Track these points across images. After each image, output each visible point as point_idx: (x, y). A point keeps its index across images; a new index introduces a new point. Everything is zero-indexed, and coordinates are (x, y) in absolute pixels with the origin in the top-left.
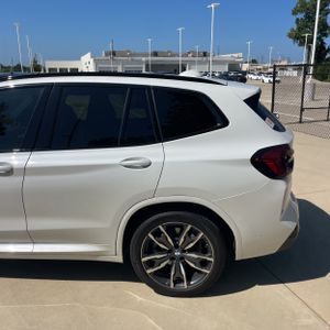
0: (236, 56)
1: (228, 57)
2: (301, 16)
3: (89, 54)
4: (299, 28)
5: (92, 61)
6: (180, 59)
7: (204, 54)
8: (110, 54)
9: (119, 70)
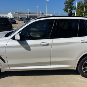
1: (48, 14)
4: (66, 8)
6: (37, 15)
7: (42, 14)
8: (17, 13)
9: (20, 17)
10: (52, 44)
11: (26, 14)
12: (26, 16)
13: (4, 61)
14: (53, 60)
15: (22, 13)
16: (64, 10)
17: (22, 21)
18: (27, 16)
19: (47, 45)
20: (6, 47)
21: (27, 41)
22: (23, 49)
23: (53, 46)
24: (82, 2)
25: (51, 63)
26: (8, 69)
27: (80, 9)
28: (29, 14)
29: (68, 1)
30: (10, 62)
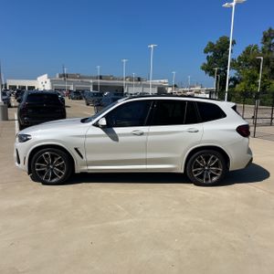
0: (164, 82)
1: (157, 82)
2: (210, 54)
3: (46, 75)
4: (209, 63)
5: (48, 81)
6: (124, 82)
7: (139, 79)
8: (64, 75)
9: (72, 88)
10: (148, 134)
11: (91, 81)
12: (92, 86)
13: (81, 156)
14: (150, 156)
15: (80, 78)
16: (203, 68)
17: (81, 99)
18: (95, 87)
19: (142, 134)
20: (86, 136)
21: (115, 129)
22: (108, 139)
23: (149, 137)
24: (256, 47)
25: (146, 161)
26: (85, 168)
27: (251, 67)
28: (99, 81)
29: (215, 43)
30: (88, 157)
